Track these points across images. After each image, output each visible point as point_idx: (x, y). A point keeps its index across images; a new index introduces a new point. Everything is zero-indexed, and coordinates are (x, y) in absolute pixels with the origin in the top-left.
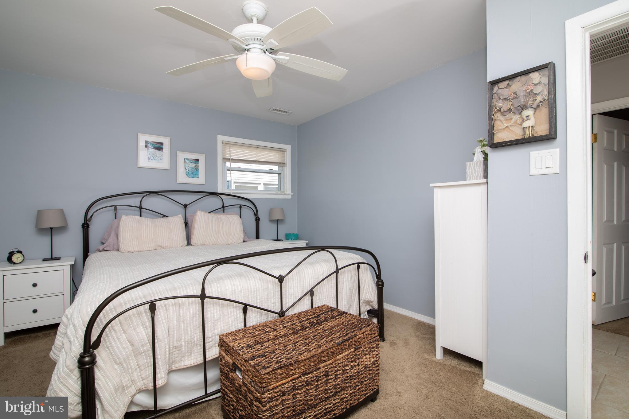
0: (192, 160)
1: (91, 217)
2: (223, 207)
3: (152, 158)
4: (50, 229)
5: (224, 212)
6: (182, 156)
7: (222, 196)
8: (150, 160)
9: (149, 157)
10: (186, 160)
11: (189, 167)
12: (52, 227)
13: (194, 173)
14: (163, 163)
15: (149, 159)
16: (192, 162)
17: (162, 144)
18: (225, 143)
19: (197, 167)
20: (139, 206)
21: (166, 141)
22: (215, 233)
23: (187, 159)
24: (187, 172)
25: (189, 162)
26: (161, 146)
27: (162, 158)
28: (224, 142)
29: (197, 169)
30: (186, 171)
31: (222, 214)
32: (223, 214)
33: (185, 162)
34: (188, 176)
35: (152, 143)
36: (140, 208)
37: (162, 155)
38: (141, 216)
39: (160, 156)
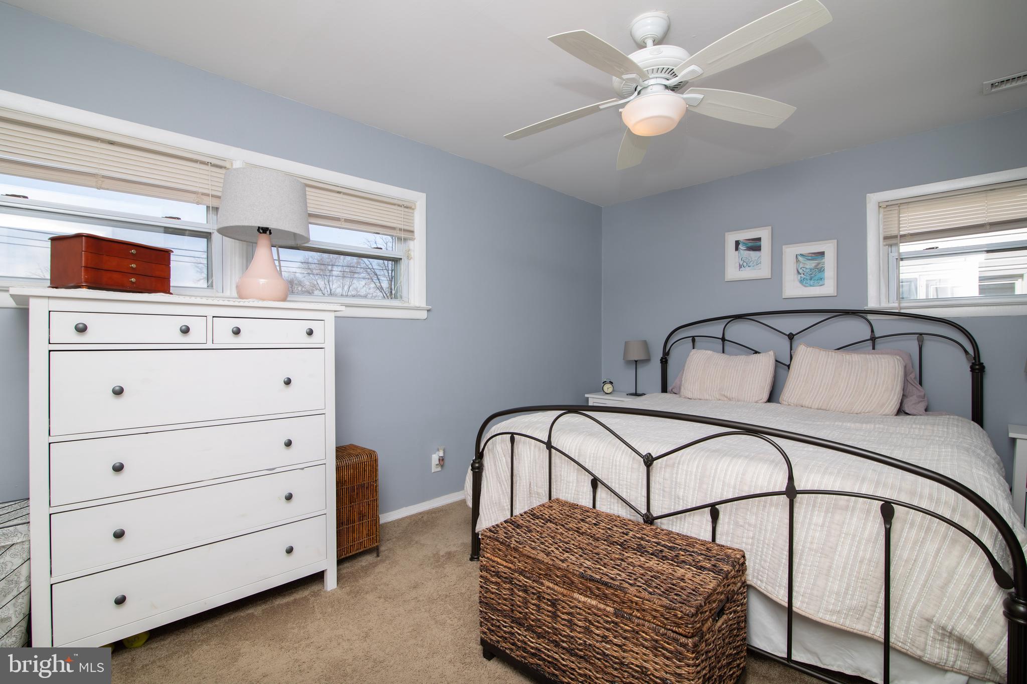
0: (810, 255)
1: (669, 350)
2: (873, 339)
3: (745, 264)
4: (635, 362)
5: (874, 348)
6: (790, 252)
7: (870, 317)
8: (743, 268)
9: (741, 263)
10: (800, 258)
11: (804, 269)
12: (636, 360)
13: (814, 276)
14: (760, 269)
15: (740, 267)
16: (810, 258)
17: (759, 239)
18: (887, 206)
19: (820, 266)
20: (721, 337)
21: (764, 234)
22: (826, 388)
23: (802, 255)
24: (801, 277)
25: (805, 261)
26: (758, 244)
27: (759, 262)
28: (884, 205)
29: (821, 270)
30: (800, 275)
31: (869, 354)
32: (872, 354)
33: (798, 261)
34: (803, 285)
35: (744, 241)
36: (723, 339)
37: (760, 256)
38: (723, 352)
39: (756, 259)
